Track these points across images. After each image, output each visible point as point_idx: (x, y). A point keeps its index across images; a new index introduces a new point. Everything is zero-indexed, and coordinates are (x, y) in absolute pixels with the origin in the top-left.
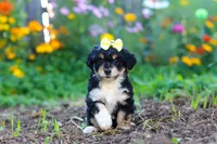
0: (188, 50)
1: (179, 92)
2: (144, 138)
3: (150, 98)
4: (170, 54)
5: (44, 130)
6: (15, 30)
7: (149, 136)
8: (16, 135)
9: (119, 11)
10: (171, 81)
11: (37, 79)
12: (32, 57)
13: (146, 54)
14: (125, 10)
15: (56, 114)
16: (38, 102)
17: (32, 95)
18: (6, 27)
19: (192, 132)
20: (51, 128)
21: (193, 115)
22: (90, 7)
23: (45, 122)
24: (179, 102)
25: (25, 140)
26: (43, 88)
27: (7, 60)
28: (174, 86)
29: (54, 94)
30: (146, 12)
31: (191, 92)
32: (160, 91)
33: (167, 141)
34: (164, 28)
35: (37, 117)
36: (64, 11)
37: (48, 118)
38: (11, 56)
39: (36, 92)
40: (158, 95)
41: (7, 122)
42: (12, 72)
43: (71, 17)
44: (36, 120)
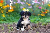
0: (42, 13)
1: (40, 22)
2: (31, 31)
3: (33, 23)
4: (38, 13)
5: (9, 29)
6: (4, 7)
7: (32, 31)
8: (3, 30)
9: (27, 3)
10: (38, 19)
11: (8, 18)
12: (7, 13)
13: (33, 13)
14: (28, 3)
15: (12, 25)
16: (8, 23)
17: (7, 21)
18: (2, 6)
19: (42, 30)
20: (11, 29)
21: (42, 27)
22: (21, 2)
23: (10, 27)
24: (39, 24)
25: (5, 31)
26: (9, 20)
27: (2, 13)
28: (39, 20)
29: (12, 21)
30: (33, 4)
31: (42, 22)
32: (35, 21)
33: (36, 32)
34: (37, 7)
35: (8, 26)
36: (15, 3)
37: (10, 26)
38: (3, 12)
39: (8, 20)
40: (35, 22)
41: (1, 27)
42: (3, 16)
43: (16, 4)
44: (7, 27)
